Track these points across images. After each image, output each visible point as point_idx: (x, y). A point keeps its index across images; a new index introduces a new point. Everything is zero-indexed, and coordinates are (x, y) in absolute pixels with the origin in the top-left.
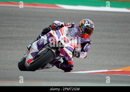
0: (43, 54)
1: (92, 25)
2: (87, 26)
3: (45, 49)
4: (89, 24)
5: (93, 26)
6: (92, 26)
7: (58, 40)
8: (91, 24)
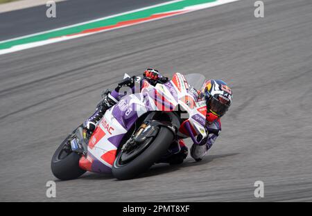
0: (151, 138)
1: (226, 95)
2: (217, 96)
3: (149, 126)
4: (222, 93)
5: (230, 97)
6: (227, 97)
7: (175, 104)
8: (225, 92)
